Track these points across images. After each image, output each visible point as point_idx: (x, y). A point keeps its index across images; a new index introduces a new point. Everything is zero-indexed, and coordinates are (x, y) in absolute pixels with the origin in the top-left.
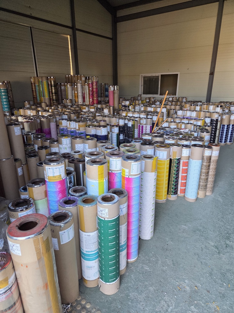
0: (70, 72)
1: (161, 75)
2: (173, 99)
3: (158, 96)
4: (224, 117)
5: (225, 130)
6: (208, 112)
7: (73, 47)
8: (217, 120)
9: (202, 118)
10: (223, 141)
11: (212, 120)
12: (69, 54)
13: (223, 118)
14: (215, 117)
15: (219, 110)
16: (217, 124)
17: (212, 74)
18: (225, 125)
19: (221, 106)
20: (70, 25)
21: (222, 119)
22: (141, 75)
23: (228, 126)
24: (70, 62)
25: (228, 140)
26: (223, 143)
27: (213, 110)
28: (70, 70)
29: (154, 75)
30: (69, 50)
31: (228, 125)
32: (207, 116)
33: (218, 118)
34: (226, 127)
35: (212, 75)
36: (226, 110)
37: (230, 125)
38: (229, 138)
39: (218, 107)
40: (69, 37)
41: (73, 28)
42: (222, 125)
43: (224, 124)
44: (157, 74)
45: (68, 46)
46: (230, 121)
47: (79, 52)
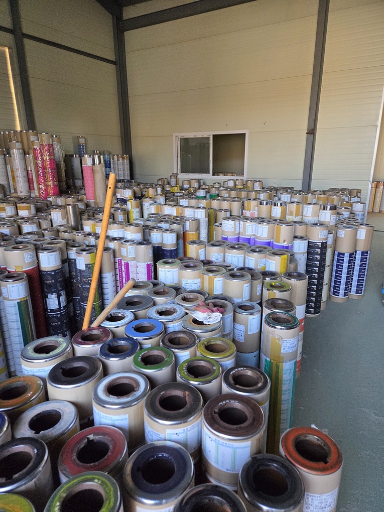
0: (14, 125)
1: (213, 135)
2: (235, 185)
3: (208, 177)
4: (343, 233)
5: (346, 265)
6: (300, 223)
7: (18, 72)
8: (324, 246)
9: (284, 241)
10: (342, 292)
11: (310, 246)
12: (9, 87)
13: (338, 235)
14: (318, 236)
15: (327, 216)
16: (323, 254)
17: (311, 133)
18: (343, 254)
19: (333, 208)
20: (8, 24)
21: (336, 240)
22: (175, 135)
23: (351, 255)
24: (12, 104)
25: (354, 288)
26: (341, 296)
27: (313, 216)
28: (14, 120)
29: (200, 135)
30: (8, 77)
31: (353, 254)
32: (299, 234)
33: (327, 239)
34: (346, 259)
35: (312, 135)
36: (344, 213)
37: (356, 252)
38: (355, 283)
39: (325, 208)
40: (7, 50)
41: (16, 32)
42: (336, 253)
43: (342, 251)
44: (205, 134)
45: (7, 69)
46: (355, 241)
47: (33, 83)
